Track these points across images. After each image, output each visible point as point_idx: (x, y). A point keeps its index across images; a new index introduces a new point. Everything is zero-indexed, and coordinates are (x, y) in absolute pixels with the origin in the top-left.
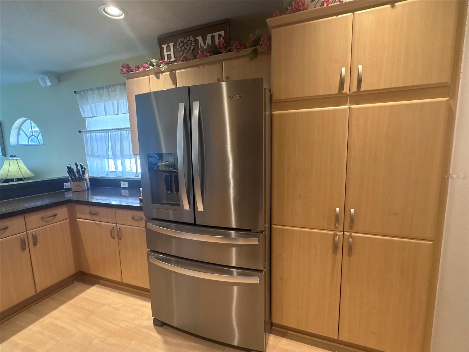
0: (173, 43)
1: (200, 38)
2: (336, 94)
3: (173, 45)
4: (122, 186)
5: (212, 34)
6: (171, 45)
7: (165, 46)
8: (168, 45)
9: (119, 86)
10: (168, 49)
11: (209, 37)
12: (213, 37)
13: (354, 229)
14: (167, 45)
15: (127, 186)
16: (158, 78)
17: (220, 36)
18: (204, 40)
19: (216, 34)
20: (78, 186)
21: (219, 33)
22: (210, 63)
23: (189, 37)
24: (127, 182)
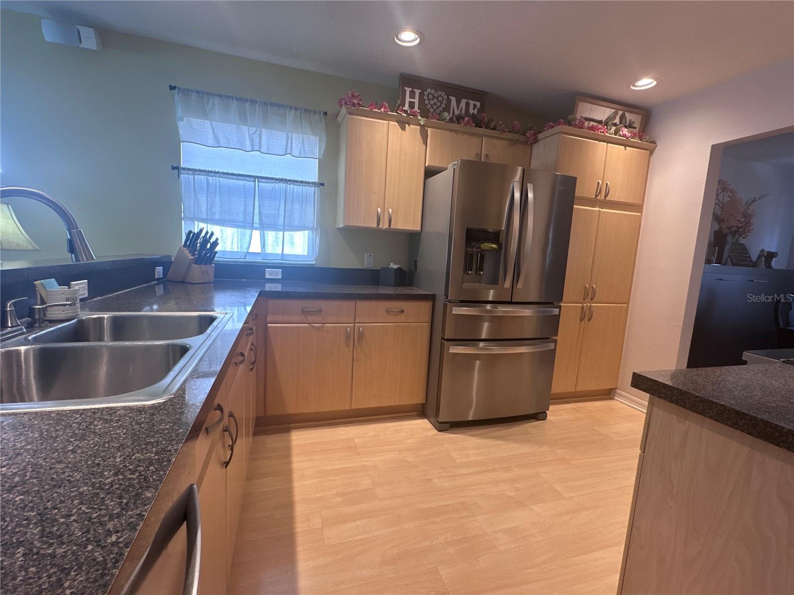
0: (420, 91)
1: (453, 99)
2: (592, 198)
3: (420, 93)
4: (267, 276)
5: (467, 101)
6: (417, 92)
7: (408, 90)
8: (413, 90)
9: (293, 112)
10: (412, 95)
11: (464, 101)
12: (467, 104)
13: (595, 300)
14: (411, 89)
15: (280, 277)
16: (403, 129)
17: (475, 106)
18: (458, 103)
19: (472, 103)
20: (205, 273)
21: (476, 103)
22: (471, 134)
23: (441, 92)
24: (281, 270)
